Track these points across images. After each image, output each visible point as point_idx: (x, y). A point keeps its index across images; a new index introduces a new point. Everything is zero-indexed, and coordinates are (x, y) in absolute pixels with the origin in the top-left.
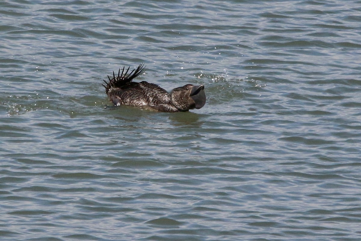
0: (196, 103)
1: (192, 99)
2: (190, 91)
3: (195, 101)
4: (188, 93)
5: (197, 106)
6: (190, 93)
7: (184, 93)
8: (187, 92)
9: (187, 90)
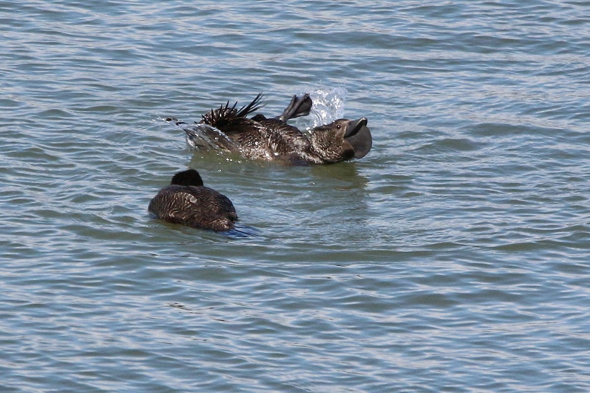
0: (355, 149)
1: (348, 143)
2: (343, 129)
3: (353, 146)
4: (341, 134)
5: (356, 154)
6: (345, 133)
7: (334, 133)
8: (339, 132)
9: (339, 128)
